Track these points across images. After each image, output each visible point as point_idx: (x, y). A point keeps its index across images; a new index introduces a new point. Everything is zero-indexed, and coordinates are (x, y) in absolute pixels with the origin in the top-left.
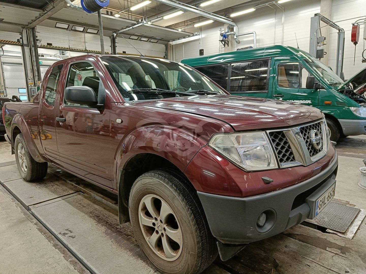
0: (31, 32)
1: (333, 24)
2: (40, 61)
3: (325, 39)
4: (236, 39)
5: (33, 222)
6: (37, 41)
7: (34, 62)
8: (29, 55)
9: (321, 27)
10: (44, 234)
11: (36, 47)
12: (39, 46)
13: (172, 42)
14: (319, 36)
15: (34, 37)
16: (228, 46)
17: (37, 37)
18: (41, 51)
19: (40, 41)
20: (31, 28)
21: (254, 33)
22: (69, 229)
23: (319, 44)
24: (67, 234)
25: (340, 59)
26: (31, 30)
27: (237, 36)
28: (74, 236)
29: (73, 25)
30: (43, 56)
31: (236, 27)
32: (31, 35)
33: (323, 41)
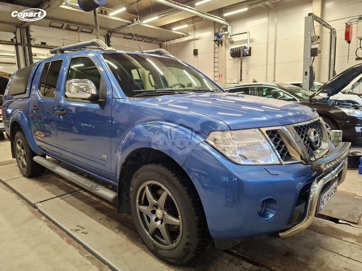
0: (25, 31)
1: (326, 24)
2: (33, 60)
3: (319, 37)
4: (230, 38)
5: (42, 219)
6: (31, 40)
7: (27, 62)
8: (23, 54)
9: (314, 26)
10: (55, 231)
11: (30, 46)
12: (33, 45)
13: (167, 42)
14: (313, 34)
15: (28, 36)
16: (222, 46)
17: (30, 36)
18: (34, 50)
19: (34, 40)
20: (25, 28)
21: (248, 32)
22: (80, 226)
23: (313, 43)
24: (79, 230)
25: (332, 58)
26: (25, 29)
27: (230, 36)
28: (87, 232)
29: (68, 25)
30: (35, 55)
31: (230, 27)
32: (25, 33)
33: (317, 40)
